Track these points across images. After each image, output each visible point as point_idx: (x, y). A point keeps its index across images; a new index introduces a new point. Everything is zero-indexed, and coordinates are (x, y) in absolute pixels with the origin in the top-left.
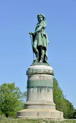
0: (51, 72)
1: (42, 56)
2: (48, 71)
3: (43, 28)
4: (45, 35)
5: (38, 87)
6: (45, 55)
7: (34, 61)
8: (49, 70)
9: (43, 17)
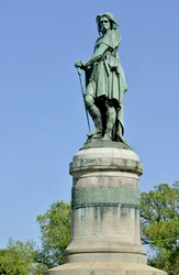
0: (130, 165)
1: (110, 125)
2: (121, 164)
3: (110, 49)
4: (114, 69)
5: (96, 206)
6: (117, 121)
7: (90, 137)
8: (125, 161)
9: (112, 22)
